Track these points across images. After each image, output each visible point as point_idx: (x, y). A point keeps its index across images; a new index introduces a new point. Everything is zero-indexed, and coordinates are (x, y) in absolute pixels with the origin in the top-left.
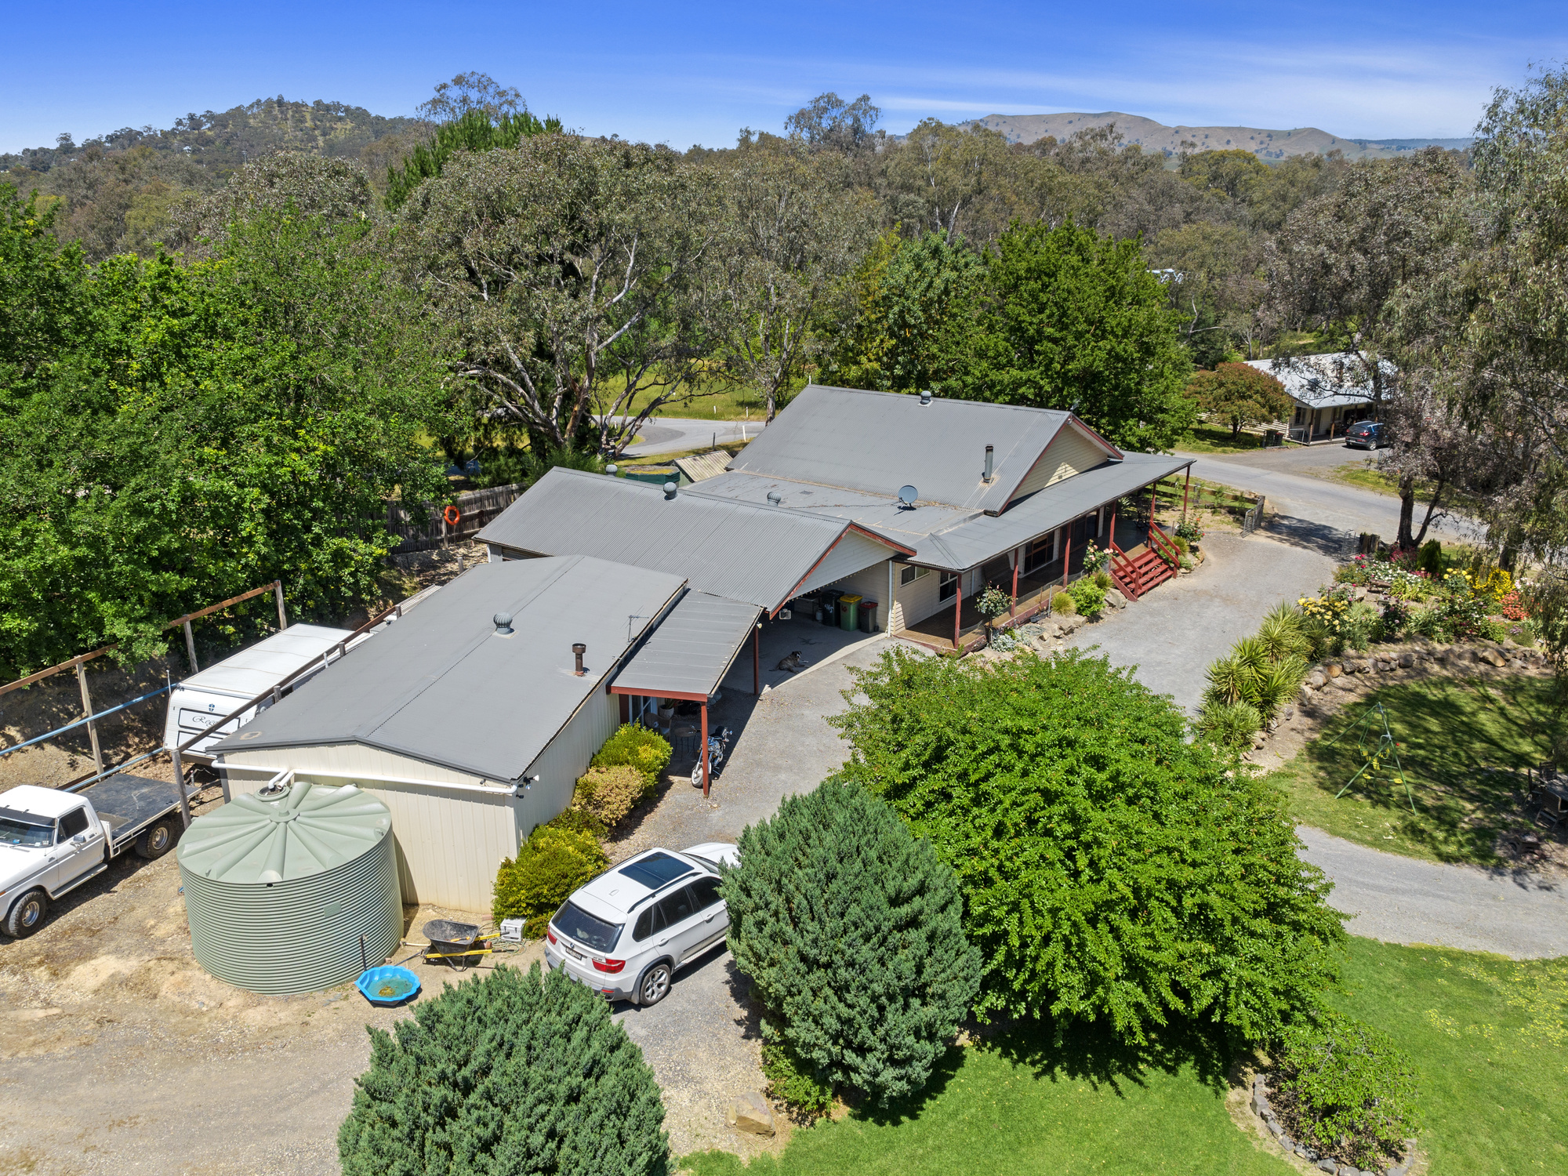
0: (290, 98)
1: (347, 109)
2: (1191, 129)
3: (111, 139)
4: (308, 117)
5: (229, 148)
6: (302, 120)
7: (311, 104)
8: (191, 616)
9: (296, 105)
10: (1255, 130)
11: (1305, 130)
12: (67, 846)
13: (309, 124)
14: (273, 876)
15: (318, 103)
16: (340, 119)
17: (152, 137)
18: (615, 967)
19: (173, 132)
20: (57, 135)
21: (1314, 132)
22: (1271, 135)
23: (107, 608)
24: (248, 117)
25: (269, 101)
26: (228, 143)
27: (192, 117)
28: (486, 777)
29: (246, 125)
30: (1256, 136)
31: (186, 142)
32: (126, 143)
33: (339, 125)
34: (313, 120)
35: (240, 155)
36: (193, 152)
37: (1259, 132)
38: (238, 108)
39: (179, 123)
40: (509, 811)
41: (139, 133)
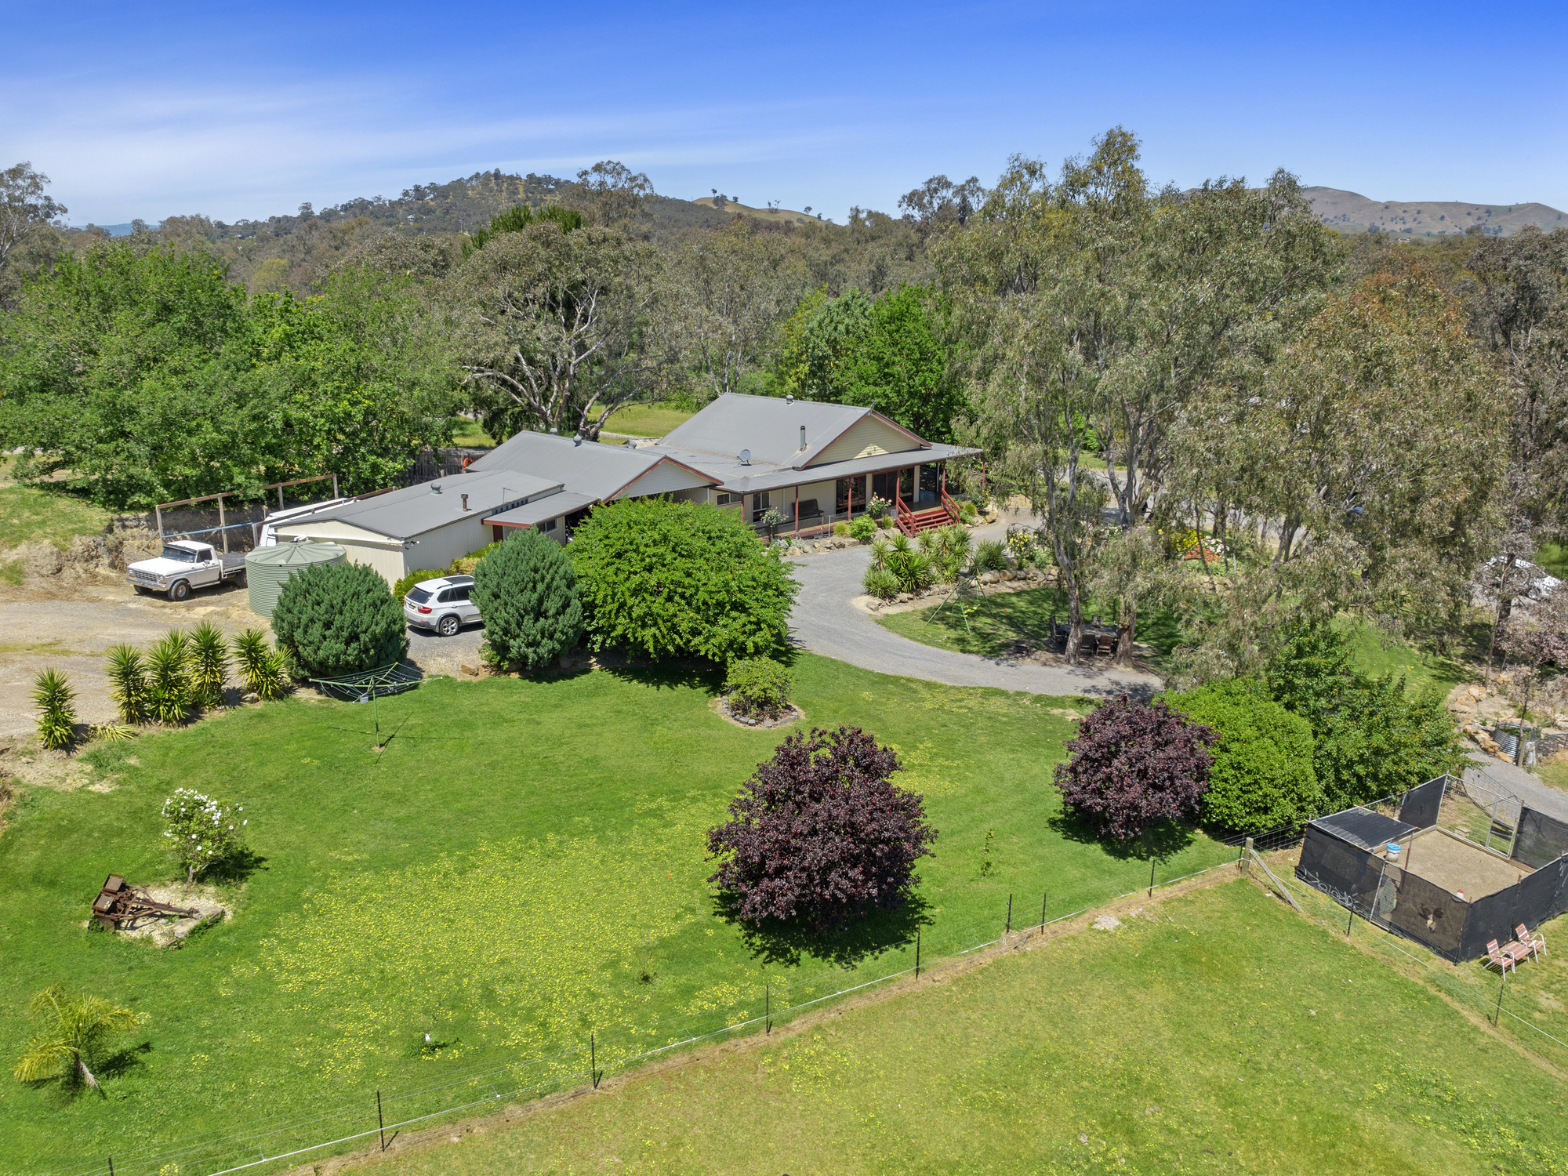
0: (506, 171)
1: (557, 183)
2: (1402, 204)
3: (345, 208)
4: (521, 189)
5: (448, 217)
6: (515, 192)
7: (524, 177)
8: (282, 484)
9: (511, 178)
10: (1472, 206)
11: (1528, 205)
12: (201, 565)
13: (521, 196)
14: (283, 562)
15: (531, 177)
16: (550, 191)
17: (381, 207)
18: (427, 611)
19: (400, 202)
20: (300, 205)
21: (1538, 208)
22: (1489, 210)
23: (236, 470)
24: (466, 189)
25: (487, 173)
26: (447, 212)
27: (417, 189)
28: (390, 537)
29: (465, 196)
30: (1473, 211)
31: (410, 211)
32: (358, 211)
33: (549, 197)
34: (525, 192)
35: (457, 223)
36: (416, 220)
37: (1477, 207)
38: (459, 181)
39: (406, 193)
40: (401, 554)
41: (371, 203)
